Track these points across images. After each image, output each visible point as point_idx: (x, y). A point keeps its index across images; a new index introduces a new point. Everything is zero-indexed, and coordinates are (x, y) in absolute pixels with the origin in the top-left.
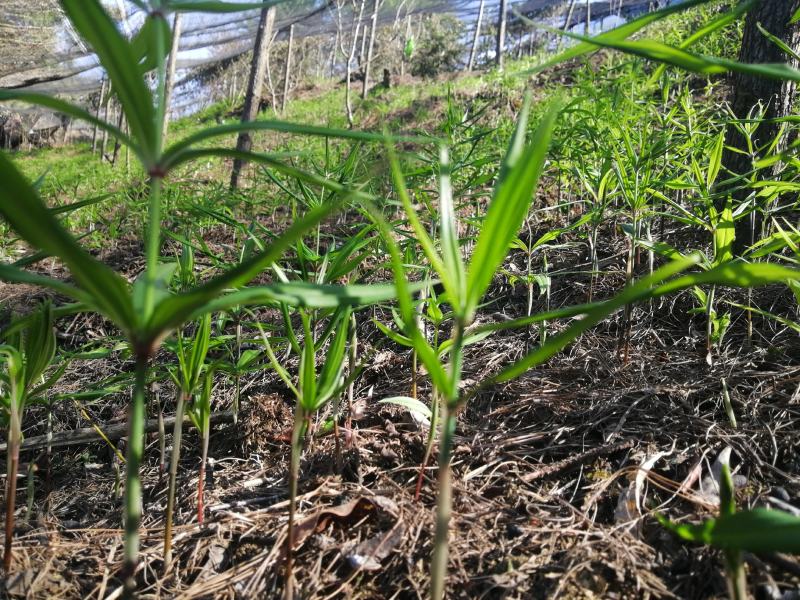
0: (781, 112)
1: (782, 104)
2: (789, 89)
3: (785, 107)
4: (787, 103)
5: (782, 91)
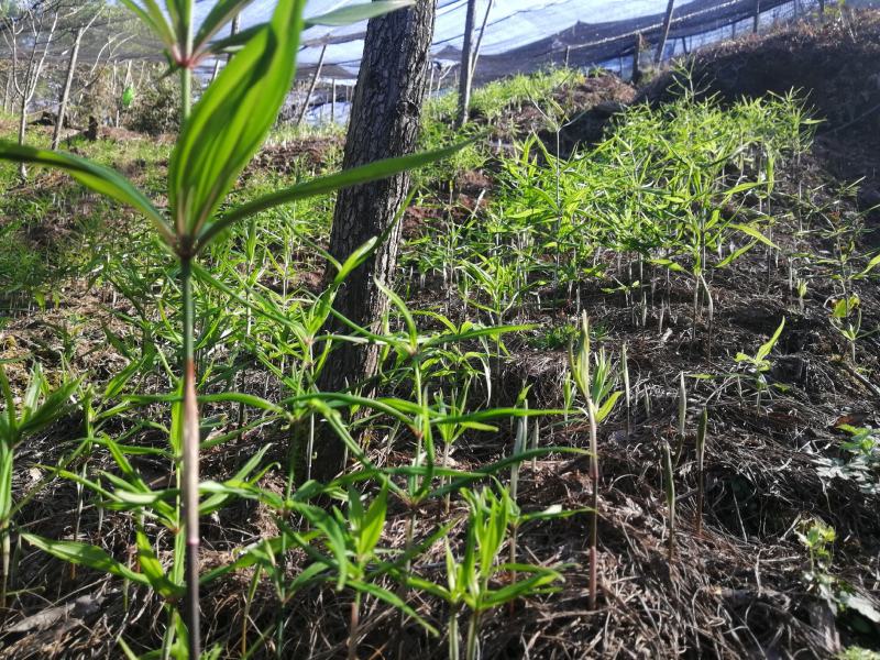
0: (375, 294)
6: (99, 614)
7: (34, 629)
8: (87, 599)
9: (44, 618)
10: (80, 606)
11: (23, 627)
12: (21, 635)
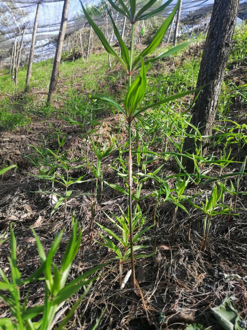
0: (208, 114)
1: (209, 111)
2: (212, 104)
3: (210, 112)
4: (211, 110)
5: (209, 105)
6: (122, 203)
7: (107, 205)
8: (119, 199)
9: (110, 202)
10: (118, 201)
11: (105, 203)
12: (105, 205)
